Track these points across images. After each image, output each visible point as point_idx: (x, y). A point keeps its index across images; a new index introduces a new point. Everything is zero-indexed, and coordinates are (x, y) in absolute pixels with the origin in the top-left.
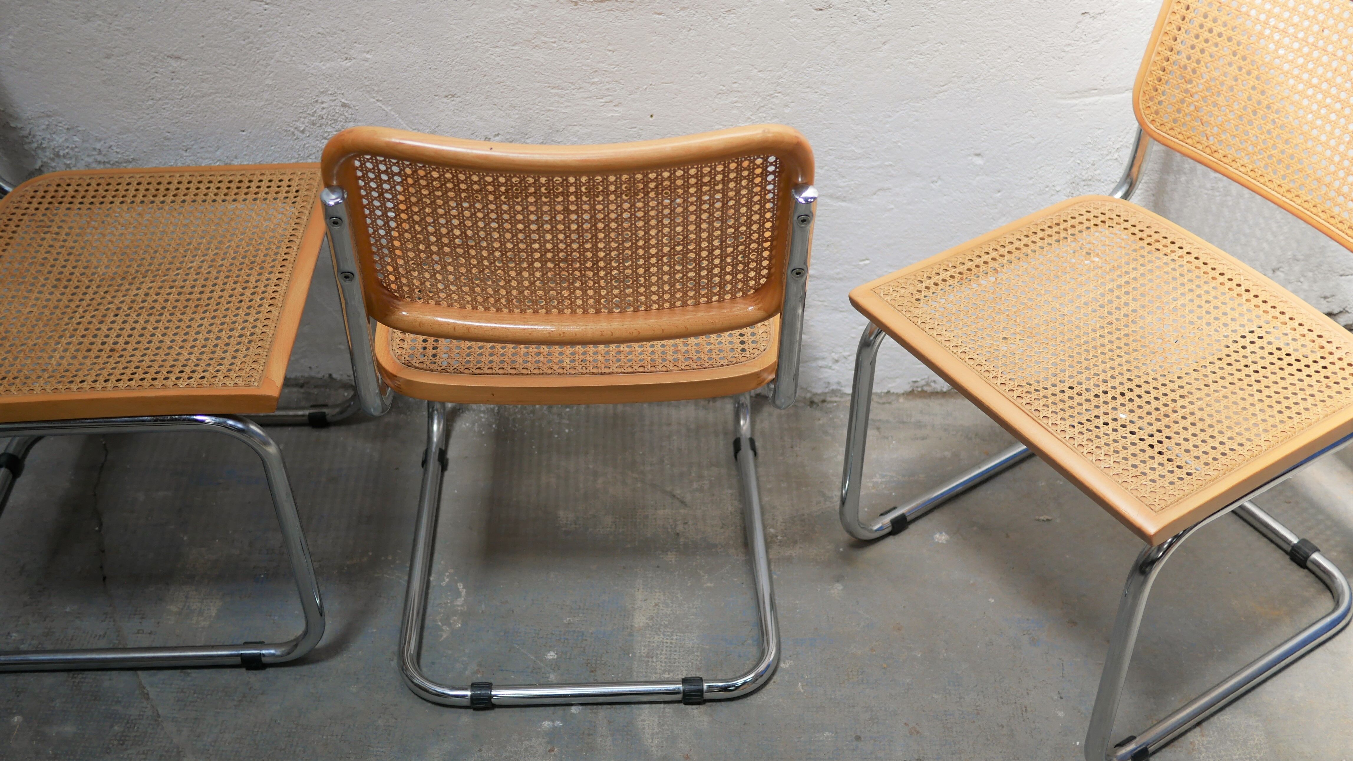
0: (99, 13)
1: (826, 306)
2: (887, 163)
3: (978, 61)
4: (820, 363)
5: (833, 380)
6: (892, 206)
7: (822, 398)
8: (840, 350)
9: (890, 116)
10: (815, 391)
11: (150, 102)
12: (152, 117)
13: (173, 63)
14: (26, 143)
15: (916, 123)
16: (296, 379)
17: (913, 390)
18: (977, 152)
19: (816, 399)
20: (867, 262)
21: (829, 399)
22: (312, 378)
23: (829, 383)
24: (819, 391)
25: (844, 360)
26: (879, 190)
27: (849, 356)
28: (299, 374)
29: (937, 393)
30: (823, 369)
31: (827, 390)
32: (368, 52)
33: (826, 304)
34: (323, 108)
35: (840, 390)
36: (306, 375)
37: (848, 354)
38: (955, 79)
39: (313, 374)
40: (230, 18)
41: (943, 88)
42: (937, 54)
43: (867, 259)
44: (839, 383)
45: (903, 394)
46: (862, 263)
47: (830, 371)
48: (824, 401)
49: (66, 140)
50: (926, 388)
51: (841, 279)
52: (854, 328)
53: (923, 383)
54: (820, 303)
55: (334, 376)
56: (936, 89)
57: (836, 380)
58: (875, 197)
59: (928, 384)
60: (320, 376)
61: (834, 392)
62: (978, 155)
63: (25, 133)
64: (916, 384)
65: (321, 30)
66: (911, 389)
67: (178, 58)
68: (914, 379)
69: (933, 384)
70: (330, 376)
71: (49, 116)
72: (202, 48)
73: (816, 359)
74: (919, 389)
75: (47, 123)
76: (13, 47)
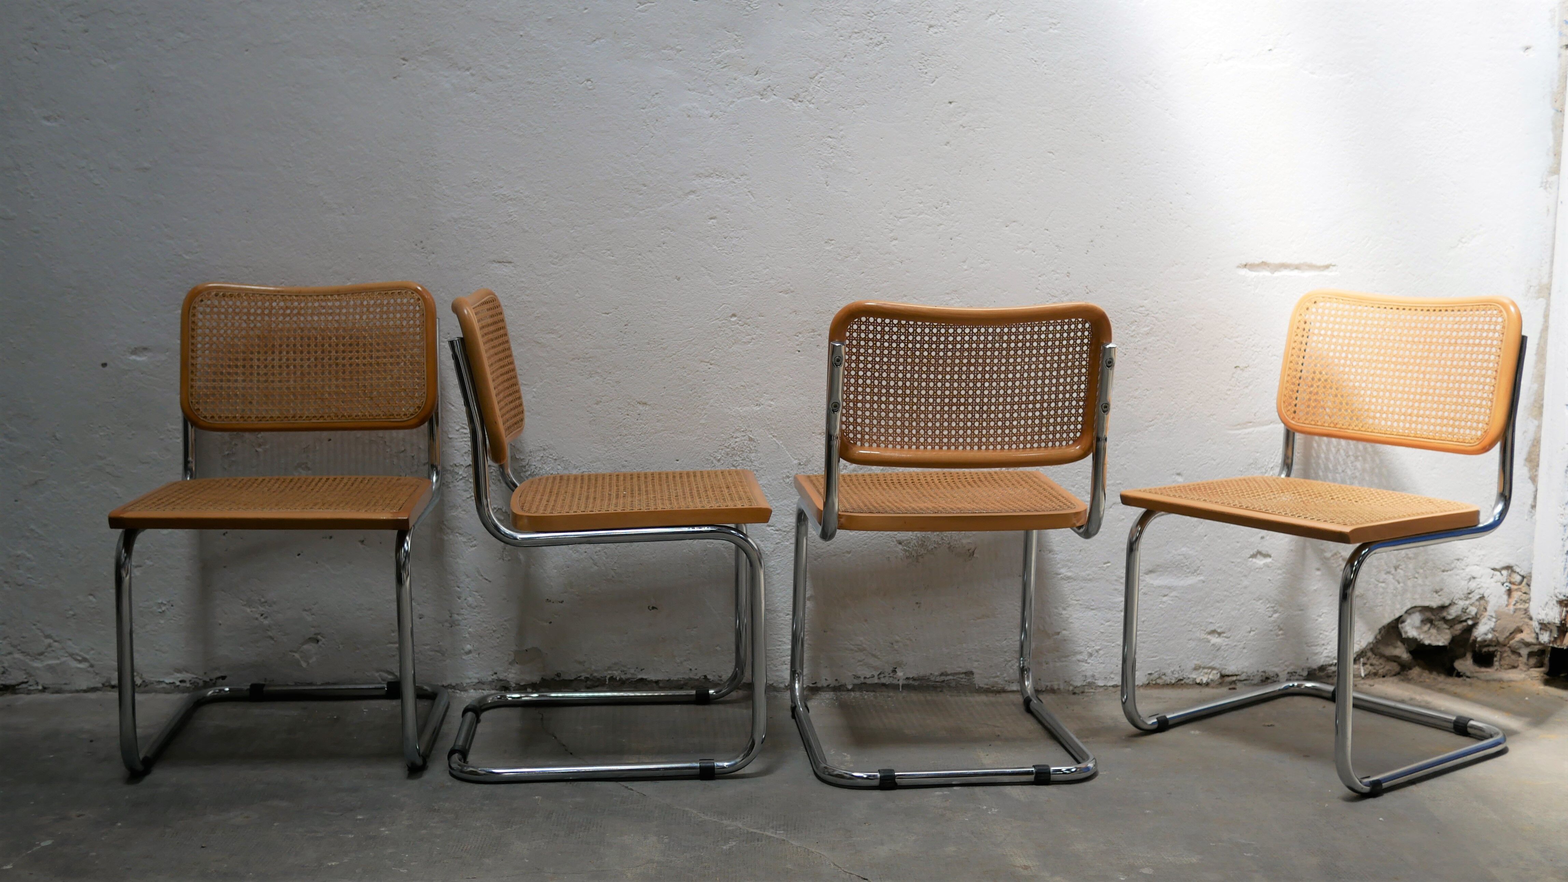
0: (599, 371)
1: (1081, 605)
2: (1118, 482)
3: (1173, 403)
4: (1079, 657)
5: (1089, 673)
6: (1123, 517)
7: (1081, 690)
8: (1093, 644)
9: (1118, 445)
10: (1076, 684)
11: (619, 437)
12: (617, 449)
13: (640, 407)
14: (523, 471)
15: (1135, 450)
16: (678, 681)
17: (1149, 683)
18: (1178, 471)
19: (1076, 691)
20: (1109, 564)
21: (1086, 690)
22: (691, 679)
23: (1086, 676)
24: (1079, 684)
25: (1096, 654)
26: (1114, 504)
27: (1100, 650)
28: (680, 676)
29: (1168, 684)
30: (1081, 663)
31: (1085, 684)
32: (772, 400)
33: (1080, 602)
34: (736, 442)
35: (1094, 683)
36: (687, 677)
37: (1099, 648)
38: (1158, 416)
39: (692, 676)
40: (685, 375)
41: (1151, 423)
42: (1145, 397)
43: (1108, 562)
44: (1093, 676)
45: (1142, 686)
46: (1105, 566)
47: (1086, 665)
48: (1083, 692)
49: (553, 468)
50: (1159, 681)
51: (1090, 580)
52: (1102, 624)
53: (1156, 675)
54: (1076, 602)
55: (708, 677)
56: (1147, 424)
57: (1091, 673)
58: (1111, 509)
59: (1160, 678)
60: (697, 677)
61: (1090, 685)
62: (1179, 474)
63: (524, 463)
64: (1152, 677)
65: (743, 384)
66: (1147, 682)
67: (645, 404)
68: (1150, 672)
69: (1163, 677)
70: (705, 676)
71: (544, 450)
72: (662, 396)
73: (1076, 653)
74: (1154, 682)
75: (542, 455)
76: (534, 397)
